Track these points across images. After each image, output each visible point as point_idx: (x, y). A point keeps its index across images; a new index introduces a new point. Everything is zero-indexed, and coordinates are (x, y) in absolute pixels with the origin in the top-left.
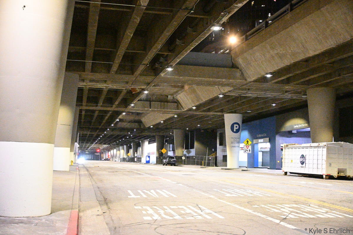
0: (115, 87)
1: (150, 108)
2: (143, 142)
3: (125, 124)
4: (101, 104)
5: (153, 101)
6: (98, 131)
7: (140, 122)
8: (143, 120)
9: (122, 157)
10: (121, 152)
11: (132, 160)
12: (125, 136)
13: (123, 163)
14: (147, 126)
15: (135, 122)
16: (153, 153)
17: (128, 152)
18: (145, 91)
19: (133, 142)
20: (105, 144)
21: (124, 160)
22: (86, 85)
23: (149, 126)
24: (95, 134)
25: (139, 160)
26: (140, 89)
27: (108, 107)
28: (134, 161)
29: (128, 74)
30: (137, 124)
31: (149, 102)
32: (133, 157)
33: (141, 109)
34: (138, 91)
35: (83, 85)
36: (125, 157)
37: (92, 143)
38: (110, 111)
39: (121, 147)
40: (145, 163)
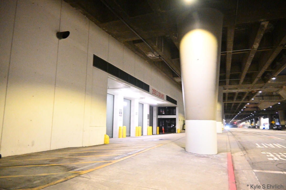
0: (242, 91)
1: (263, 100)
2: (260, 118)
3: (249, 109)
4: (235, 100)
5: (264, 96)
6: (234, 113)
7: (257, 108)
8: (259, 106)
9: (248, 126)
10: (248, 123)
11: (254, 127)
12: (249, 115)
13: (249, 129)
14: (262, 110)
15: (254, 107)
16: (267, 124)
17: (251, 123)
18: (259, 91)
19: (254, 118)
20: (238, 119)
21: (250, 127)
22: (227, 91)
23: (263, 109)
24: (233, 115)
25: (258, 127)
26: (257, 90)
27: (239, 101)
28: (256, 128)
29: (249, 84)
30: (255, 109)
31: (262, 97)
32: (255, 126)
33: (258, 101)
34: (256, 91)
35: (225, 92)
36: (250, 126)
37: (232, 119)
38: (240, 103)
39: (247, 121)
40: (263, 129)
